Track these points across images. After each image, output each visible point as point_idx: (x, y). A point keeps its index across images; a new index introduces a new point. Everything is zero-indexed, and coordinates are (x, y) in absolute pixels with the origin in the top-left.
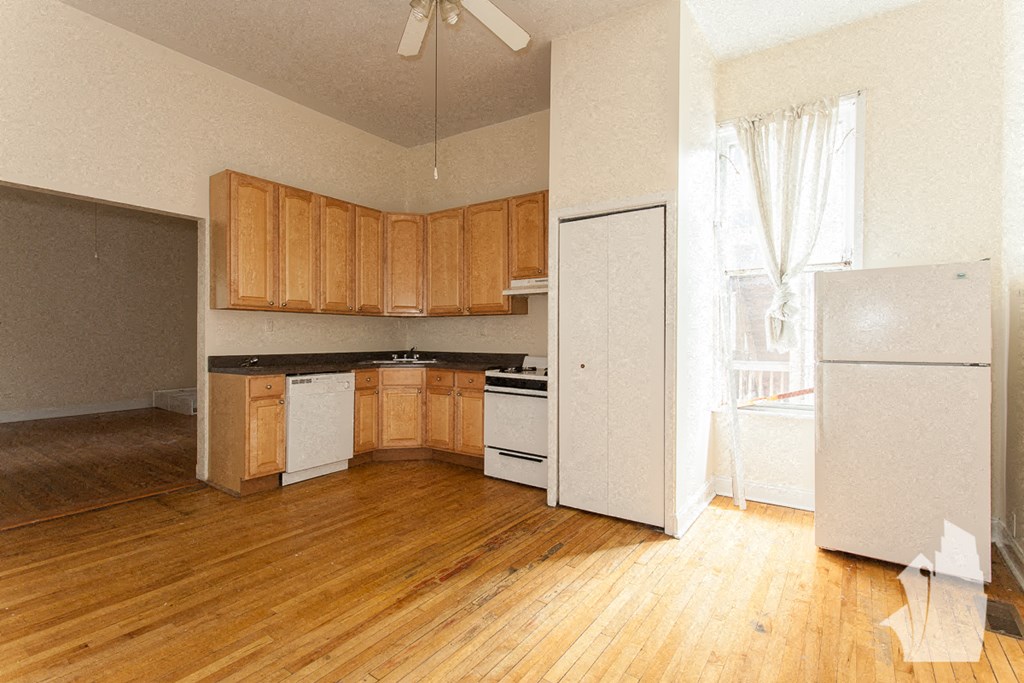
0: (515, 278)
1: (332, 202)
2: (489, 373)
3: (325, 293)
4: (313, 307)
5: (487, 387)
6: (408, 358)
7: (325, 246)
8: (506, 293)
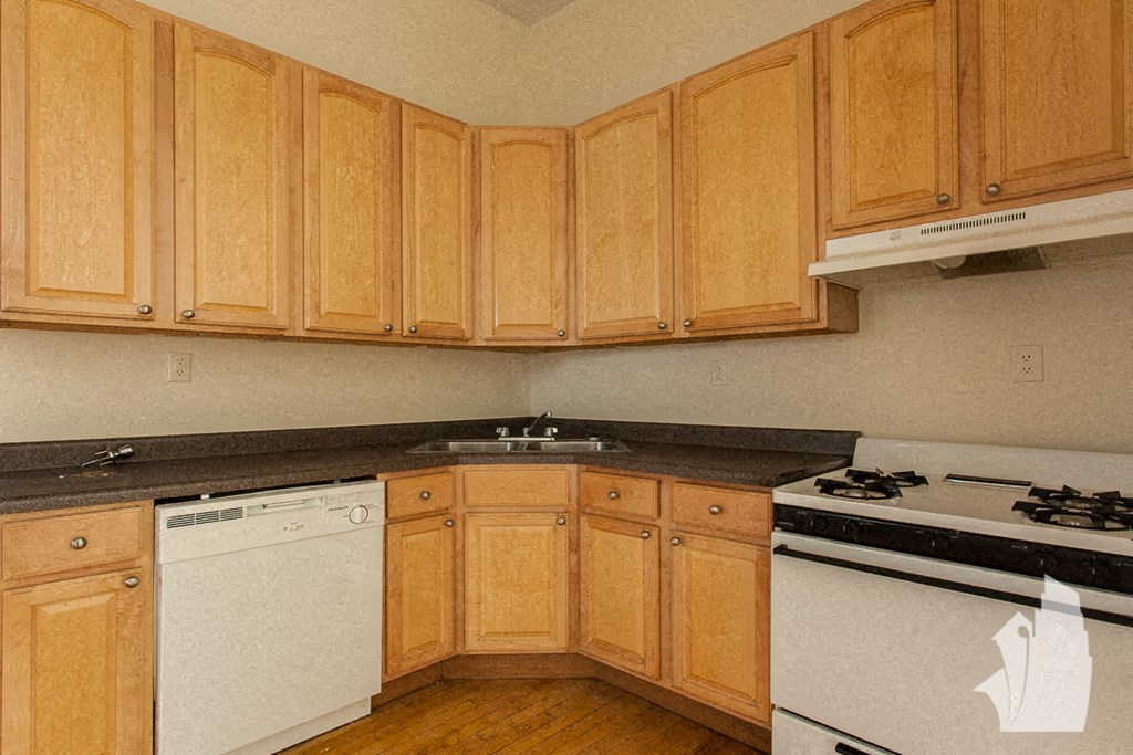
0: (844, 231)
1: (336, 86)
2: (783, 496)
3: (316, 291)
4: (282, 322)
5: (779, 537)
6: (531, 434)
7: (316, 182)
8: (815, 269)
